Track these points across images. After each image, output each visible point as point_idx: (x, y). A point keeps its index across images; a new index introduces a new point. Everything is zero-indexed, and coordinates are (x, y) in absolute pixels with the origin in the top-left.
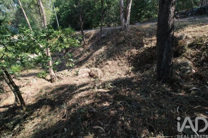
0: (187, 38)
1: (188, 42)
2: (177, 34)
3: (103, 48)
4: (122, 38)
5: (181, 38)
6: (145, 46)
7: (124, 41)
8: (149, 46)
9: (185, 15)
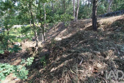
0: (101, 22)
1: (101, 23)
2: (98, 21)
3: (65, 29)
4: (75, 25)
5: (99, 22)
6: (86, 27)
7: (76, 26)
8: (88, 26)
9: (101, 17)
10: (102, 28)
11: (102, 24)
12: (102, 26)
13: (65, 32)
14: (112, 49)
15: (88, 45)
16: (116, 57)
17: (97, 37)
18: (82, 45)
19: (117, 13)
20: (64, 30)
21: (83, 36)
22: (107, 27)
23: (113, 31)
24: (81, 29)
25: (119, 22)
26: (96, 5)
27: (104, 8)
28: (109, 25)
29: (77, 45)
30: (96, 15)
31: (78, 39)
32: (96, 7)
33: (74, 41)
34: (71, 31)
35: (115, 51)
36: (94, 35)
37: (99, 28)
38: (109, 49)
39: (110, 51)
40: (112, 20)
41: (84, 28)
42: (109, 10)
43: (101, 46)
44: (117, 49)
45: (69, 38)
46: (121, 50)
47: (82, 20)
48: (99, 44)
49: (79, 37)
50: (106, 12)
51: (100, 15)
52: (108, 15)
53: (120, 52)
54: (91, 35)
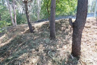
5: (34, 26)
8: (27, 30)
9: (35, 22)
10: (36, 30)
11: (36, 27)
12: (36, 28)
13: (5, 38)
14: (41, 44)
15: (26, 46)
16: (44, 48)
17: (32, 38)
18: (21, 47)
19: (43, 20)
20: (3, 36)
21: (21, 39)
22: (39, 29)
23: (42, 31)
24: (22, 33)
25: (44, 25)
26: (28, 15)
27: (36, 17)
28: (40, 28)
29: (16, 49)
30: (30, 21)
31: (17, 43)
32: (29, 16)
33: (12, 46)
34: (12, 35)
35: (43, 44)
36: (30, 36)
37: (35, 30)
38: (40, 44)
39: (40, 45)
40: (40, 24)
41: (25, 32)
42: (39, 18)
43: (35, 43)
44: (44, 42)
45: (7, 45)
46: (46, 42)
47: (21, 25)
48: (34, 42)
49: (18, 41)
50: (37, 19)
51: (35, 21)
52: (39, 21)
53: (46, 43)
54: (28, 37)
